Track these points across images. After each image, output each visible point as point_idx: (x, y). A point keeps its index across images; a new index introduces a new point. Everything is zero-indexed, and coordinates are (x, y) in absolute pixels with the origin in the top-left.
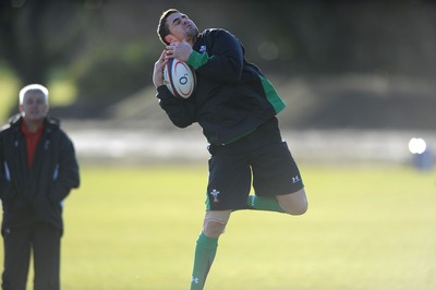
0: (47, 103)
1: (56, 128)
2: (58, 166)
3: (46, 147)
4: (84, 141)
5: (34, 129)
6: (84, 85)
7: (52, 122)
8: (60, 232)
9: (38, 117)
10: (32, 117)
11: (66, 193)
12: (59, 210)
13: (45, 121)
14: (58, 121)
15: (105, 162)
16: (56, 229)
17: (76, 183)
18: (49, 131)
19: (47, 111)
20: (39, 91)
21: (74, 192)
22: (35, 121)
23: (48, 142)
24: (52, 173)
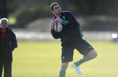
0: (8, 23)
1: (10, 30)
2: (11, 41)
3: (8, 36)
4: (19, 35)
5: (4, 31)
6: (18, 19)
7: (9, 29)
8: (12, 60)
9: (5, 27)
10: (3, 27)
11: (13, 49)
12: (11, 54)
13: (7, 29)
14: (11, 29)
15: (24, 40)
16: (11, 60)
17: (16, 46)
18: (8, 31)
19: (8, 26)
20: (5, 20)
21: (15, 49)
22: (4, 29)
23: (8, 35)
24: (9, 43)
